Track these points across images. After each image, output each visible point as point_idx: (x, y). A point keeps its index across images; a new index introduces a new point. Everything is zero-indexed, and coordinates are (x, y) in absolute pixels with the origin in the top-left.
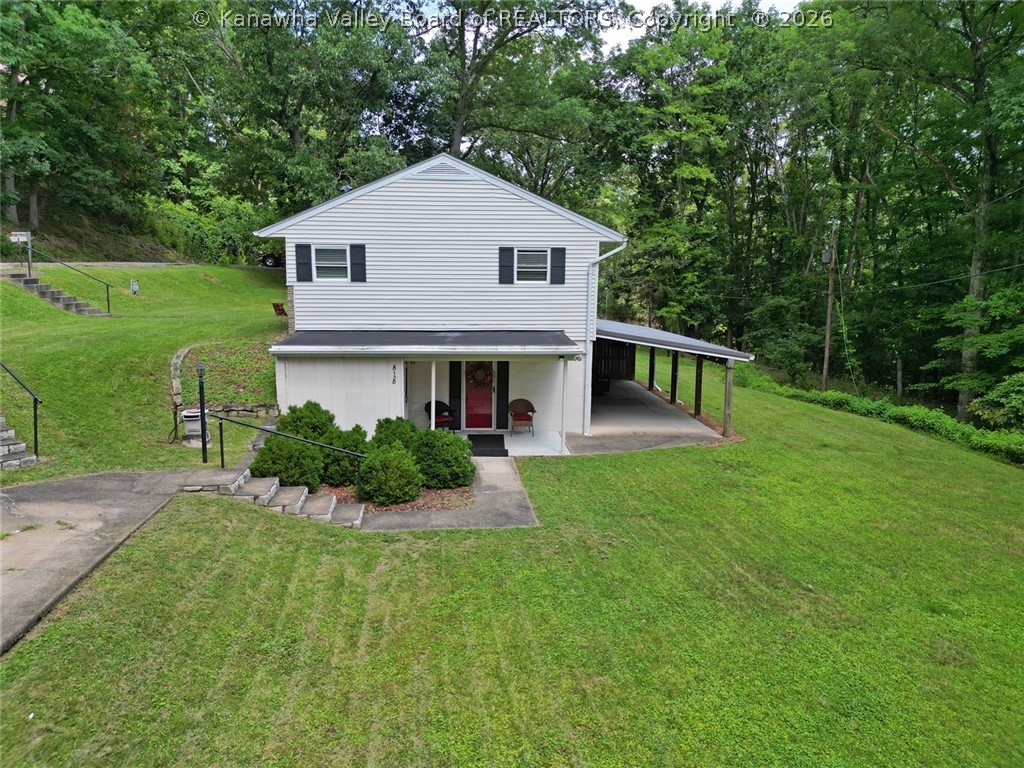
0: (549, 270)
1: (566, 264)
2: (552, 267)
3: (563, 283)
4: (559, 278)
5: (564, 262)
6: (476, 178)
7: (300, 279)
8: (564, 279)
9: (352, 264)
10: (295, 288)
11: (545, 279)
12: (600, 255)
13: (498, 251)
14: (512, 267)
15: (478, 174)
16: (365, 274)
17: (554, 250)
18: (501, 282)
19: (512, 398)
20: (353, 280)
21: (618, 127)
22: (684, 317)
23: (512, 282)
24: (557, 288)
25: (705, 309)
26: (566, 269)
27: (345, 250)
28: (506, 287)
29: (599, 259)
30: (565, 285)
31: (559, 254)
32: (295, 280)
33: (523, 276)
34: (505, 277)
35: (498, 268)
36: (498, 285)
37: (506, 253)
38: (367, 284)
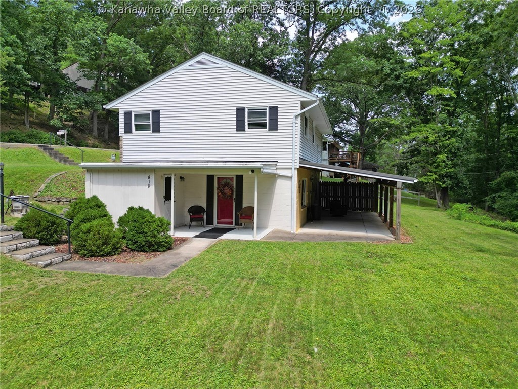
0: (267, 121)
1: (279, 117)
2: (270, 119)
3: (277, 130)
4: (274, 127)
5: (277, 116)
6: (223, 66)
7: (126, 132)
8: (277, 127)
9: (153, 122)
10: (124, 137)
11: (266, 128)
12: (301, 110)
13: (235, 111)
14: (244, 120)
15: (223, 63)
16: (160, 128)
17: (271, 108)
18: (237, 131)
19: (244, 205)
20: (153, 132)
21: (391, 70)
22: (438, 182)
23: (244, 130)
24: (273, 133)
25: (454, 178)
26: (279, 120)
27: (149, 114)
28: (241, 134)
29: (300, 112)
30: (278, 131)
31: (274, 110)
32: (123, 132)
33: (251, 126)
34: (240, 127)
35: (235, 122)
36: (235, 132)
37: (240, 111)
38: (161, 134)
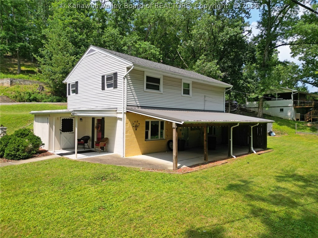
2: (114, 81)
5: (117, 78)
7: (69, 94)
8: (117, 86)
9: (76, 88)
10: (68, 97)
11: (113, 87)
14: (105, 83)
16: (78, 91)
17: (114, 74)
18: (102, 90)
20: (76, 93)
23: (105, 89)
26: (118, 81)
27: (75, 84)
33: (107, 86)
34: (103, 87)
35: (101, 84)
37: (103, 78)
38: (78, 94)
